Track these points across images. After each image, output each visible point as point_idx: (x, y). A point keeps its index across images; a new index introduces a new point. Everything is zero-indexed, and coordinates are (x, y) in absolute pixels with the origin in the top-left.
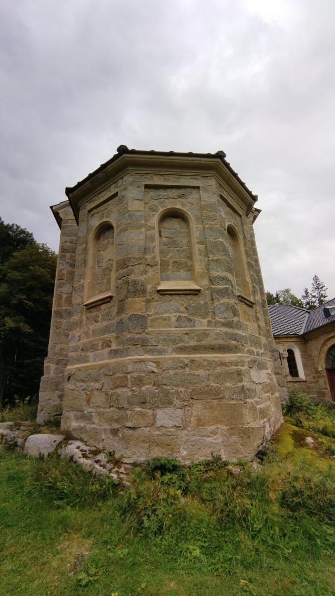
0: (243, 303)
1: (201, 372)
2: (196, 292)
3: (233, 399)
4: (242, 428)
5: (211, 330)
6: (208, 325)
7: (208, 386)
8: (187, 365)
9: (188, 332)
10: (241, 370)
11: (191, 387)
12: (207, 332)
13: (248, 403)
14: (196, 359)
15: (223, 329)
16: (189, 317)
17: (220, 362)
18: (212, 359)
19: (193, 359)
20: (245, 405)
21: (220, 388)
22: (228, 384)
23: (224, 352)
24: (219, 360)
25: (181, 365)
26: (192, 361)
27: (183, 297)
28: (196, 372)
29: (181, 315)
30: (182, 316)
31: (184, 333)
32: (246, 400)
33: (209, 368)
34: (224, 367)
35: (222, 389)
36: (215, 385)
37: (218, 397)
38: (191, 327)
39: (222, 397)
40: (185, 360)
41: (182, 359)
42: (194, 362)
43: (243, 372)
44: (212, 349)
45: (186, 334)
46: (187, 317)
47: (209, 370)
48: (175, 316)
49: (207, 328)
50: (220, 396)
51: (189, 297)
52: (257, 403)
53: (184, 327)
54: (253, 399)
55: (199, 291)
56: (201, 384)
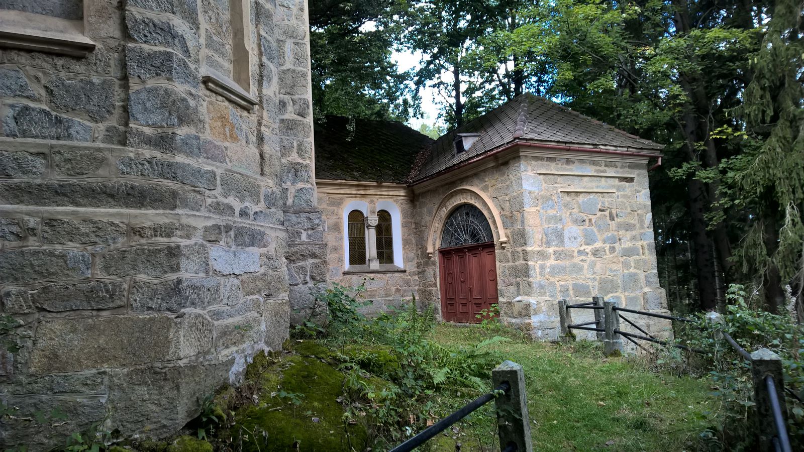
0: (220, 98)
1: (73, 248)
2: (80, 52)
3: (150, 308)
4: (165, 367)
5: (111, 150)
6: (108, 139)
7: (88, 280)
8: (33, 229)
9: (46, 151)
10: (178, 247)
11: (39, 283)
12: (99, 155)
13: (187, 316)
14: (60, 217)
15: (145, 151)
16: (54, 113)
17: (128, 225)
18: (105, 220)
19: (52, 217)
20: (179, 320)
21: (120, 286)
22: (142, 277)
23: (141, 205)
24: (126, 221)
25: (15, 229)
26: (51, 222)
27: (41, 61)
28: (58, 247)
29: (32, 105)
30: (34, 110)
31: (32, 150)
32: (183, 310)
33: (93, 238)
34: (137, 238)
35: (126, 286)
36: (106, 278)
37: (111, 305)
38: (58, 138)
39: (122, 304)
40: (26, 218)
41: (18, 216)
42: (54, 223)
43: (184, 251)
44: (110, 195)
45: (38, 154)
46: (47, 114)
47: (95, 243)
48: (12, 106)
49: (102, 145)
50: (118, 303)
51: (60, 62)
52: (217, 315)
53: (36, 137)
54: (204, 308)
55: (90, 48)
56: (68, 276)
